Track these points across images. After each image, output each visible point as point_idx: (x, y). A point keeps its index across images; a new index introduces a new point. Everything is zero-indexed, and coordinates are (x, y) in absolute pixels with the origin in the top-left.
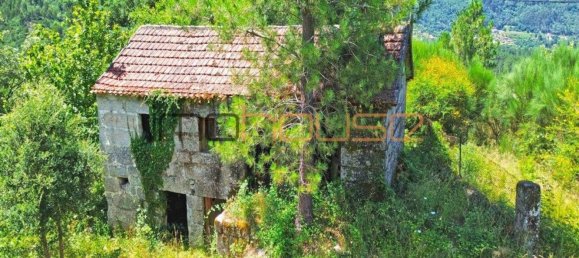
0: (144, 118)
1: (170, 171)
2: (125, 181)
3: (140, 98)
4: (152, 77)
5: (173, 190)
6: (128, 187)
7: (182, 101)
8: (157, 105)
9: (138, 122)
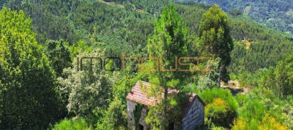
0: (136, 107)
1: (141, 120)
2: (132, 119)
3: (135, 102)
4: (138, 96)
5: (141, 124)
6: (132, 121)
7: (143, 105)
8: (139, 105)
9: (135, 107)
